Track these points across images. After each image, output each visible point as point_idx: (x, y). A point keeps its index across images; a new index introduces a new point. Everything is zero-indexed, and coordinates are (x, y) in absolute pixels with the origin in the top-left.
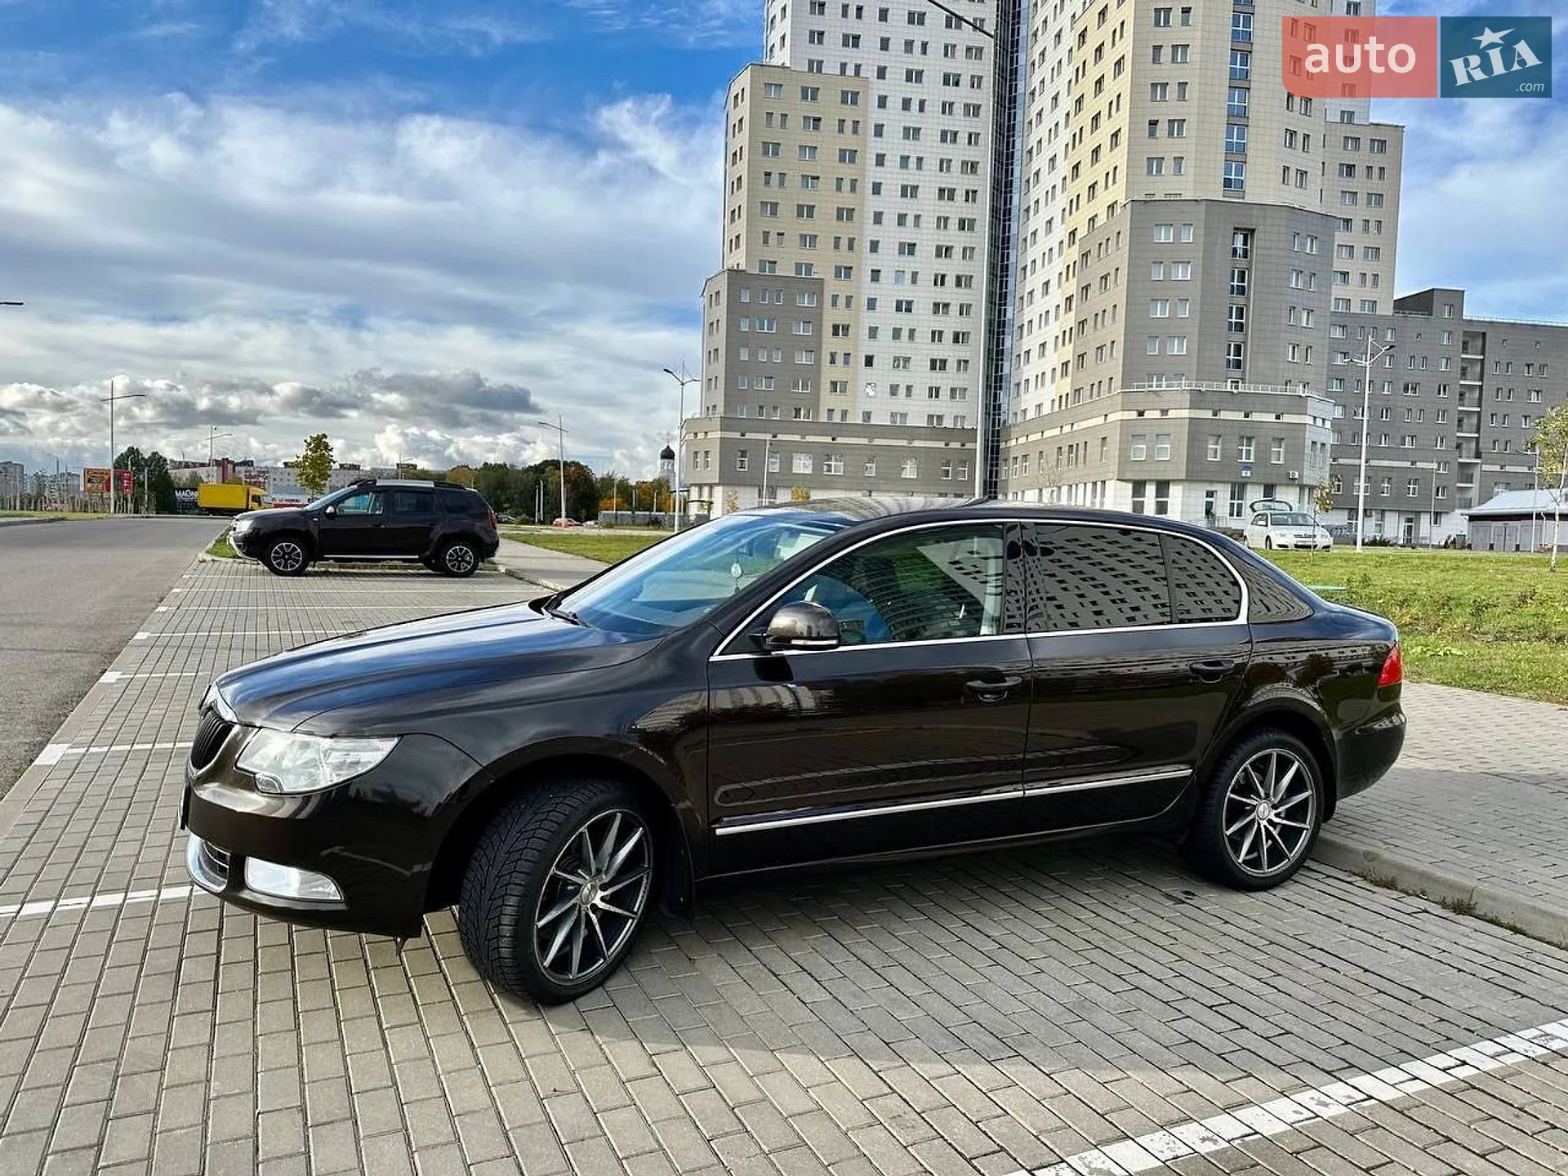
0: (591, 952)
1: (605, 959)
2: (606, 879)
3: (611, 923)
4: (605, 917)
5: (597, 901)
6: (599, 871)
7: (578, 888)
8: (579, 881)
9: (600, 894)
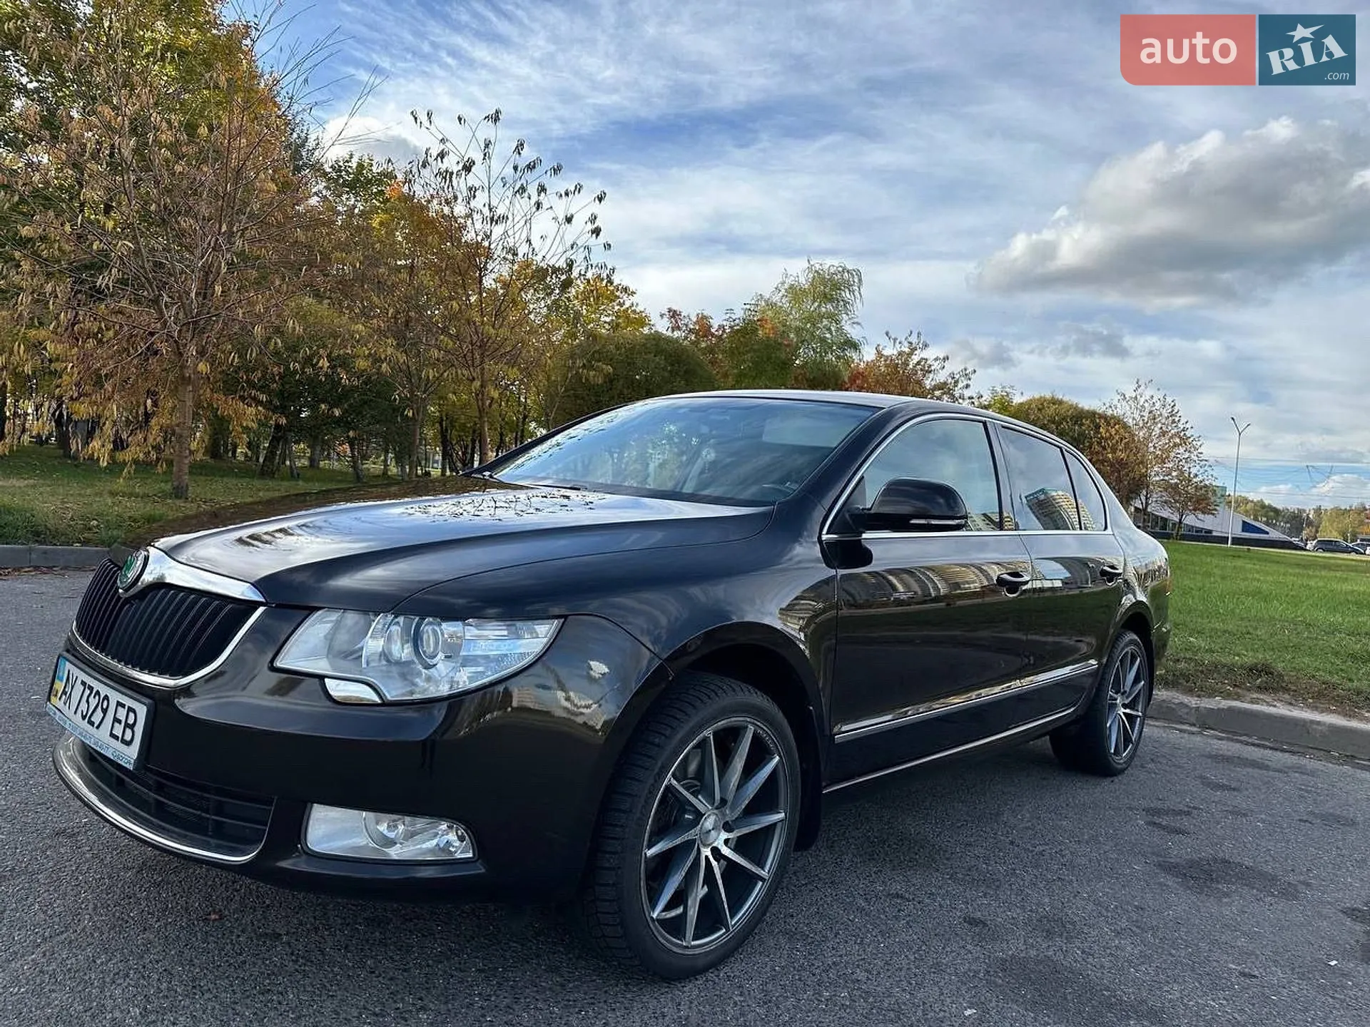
0: (711, 917)
1: (728, 930)
2: (730, 815)
3: (738, 880)
4: (731, 869)
5: (720, 844)
6: (723, 802)
7: (699, 815)
8: (701, 808)
9: (724, 835)
